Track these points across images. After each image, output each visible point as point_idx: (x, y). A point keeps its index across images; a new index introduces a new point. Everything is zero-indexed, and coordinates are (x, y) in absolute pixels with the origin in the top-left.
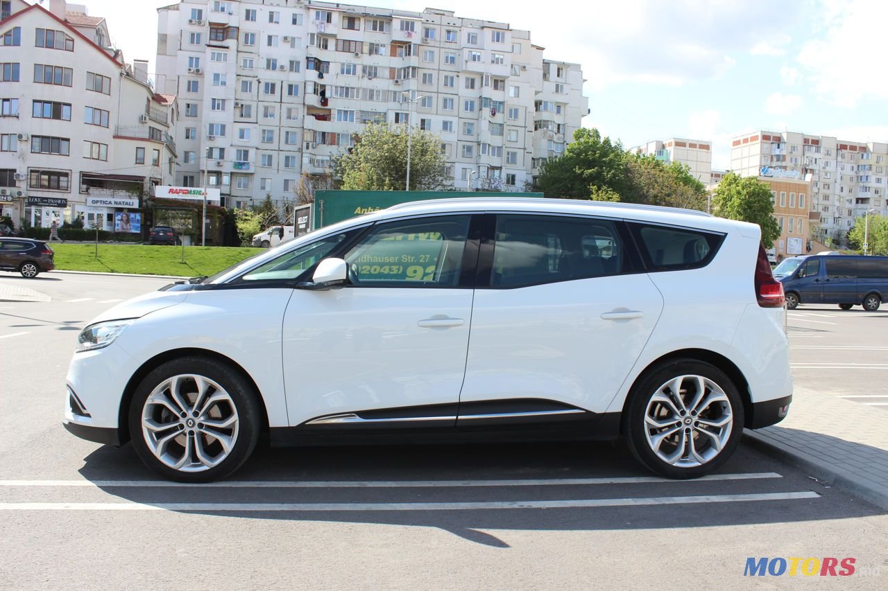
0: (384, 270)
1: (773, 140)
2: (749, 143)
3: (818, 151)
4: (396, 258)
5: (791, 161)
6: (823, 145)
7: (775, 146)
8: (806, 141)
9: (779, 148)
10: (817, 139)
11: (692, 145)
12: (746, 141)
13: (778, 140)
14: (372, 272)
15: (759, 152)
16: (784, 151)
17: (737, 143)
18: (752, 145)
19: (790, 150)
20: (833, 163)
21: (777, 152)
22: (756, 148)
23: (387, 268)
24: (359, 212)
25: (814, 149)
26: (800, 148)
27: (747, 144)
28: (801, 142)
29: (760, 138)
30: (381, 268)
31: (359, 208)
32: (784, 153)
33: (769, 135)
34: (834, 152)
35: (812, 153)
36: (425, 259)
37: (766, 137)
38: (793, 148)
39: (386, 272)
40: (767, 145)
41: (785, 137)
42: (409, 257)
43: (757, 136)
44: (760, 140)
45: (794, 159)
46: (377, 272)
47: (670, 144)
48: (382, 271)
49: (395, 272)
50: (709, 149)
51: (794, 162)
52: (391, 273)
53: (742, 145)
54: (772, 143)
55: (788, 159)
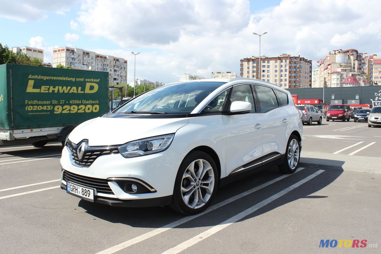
0: (44, 108)
1: (70, 51)
2: (61, 52)
3: (89, 57)
4: (50, 102)
5: (78, 61)
6: (91, 55)
7: (72, 54)
8: (84, 53)
9: (73, 55)
10: (88, 52)
11: (35, 51)
12: (59, 51)
13: (73, 51)
14: (38, 109)
15: (65, 56)
16: (75, 56)
17: (55, 51)
18: (62, 53)
19: (78, 56)
20: (94, 63)
21: (73, 56)
22: (64, 54)
23: (45, 107)
24: (31, 77)
25: (87, 56)
26: (82, 56)
27: (59, 52)
28: (82, 53)
29: (65, 50)
30: (43, 107)
31: (31, 75)
32: (75, 57)
33: (69, 49)
34: (94, 58)
35: (86, 58)
36: (62, 102)
37: (68, 50)
38: (79, 55)
39: (45, 109)
40: (68, 53)
41: (75, 50)
42: (55, 101)
43: (64, 49)
44: (65, 51)
45: (79, 60)
46: (40, 109)
47: (24, 49)
48: (43, 109)
49: (49, 109)
50: (42, 53)
51: (79, 61)
52: (47, 109)
53: (57, 52)
54: (70, 53)
55: (77, 59)
